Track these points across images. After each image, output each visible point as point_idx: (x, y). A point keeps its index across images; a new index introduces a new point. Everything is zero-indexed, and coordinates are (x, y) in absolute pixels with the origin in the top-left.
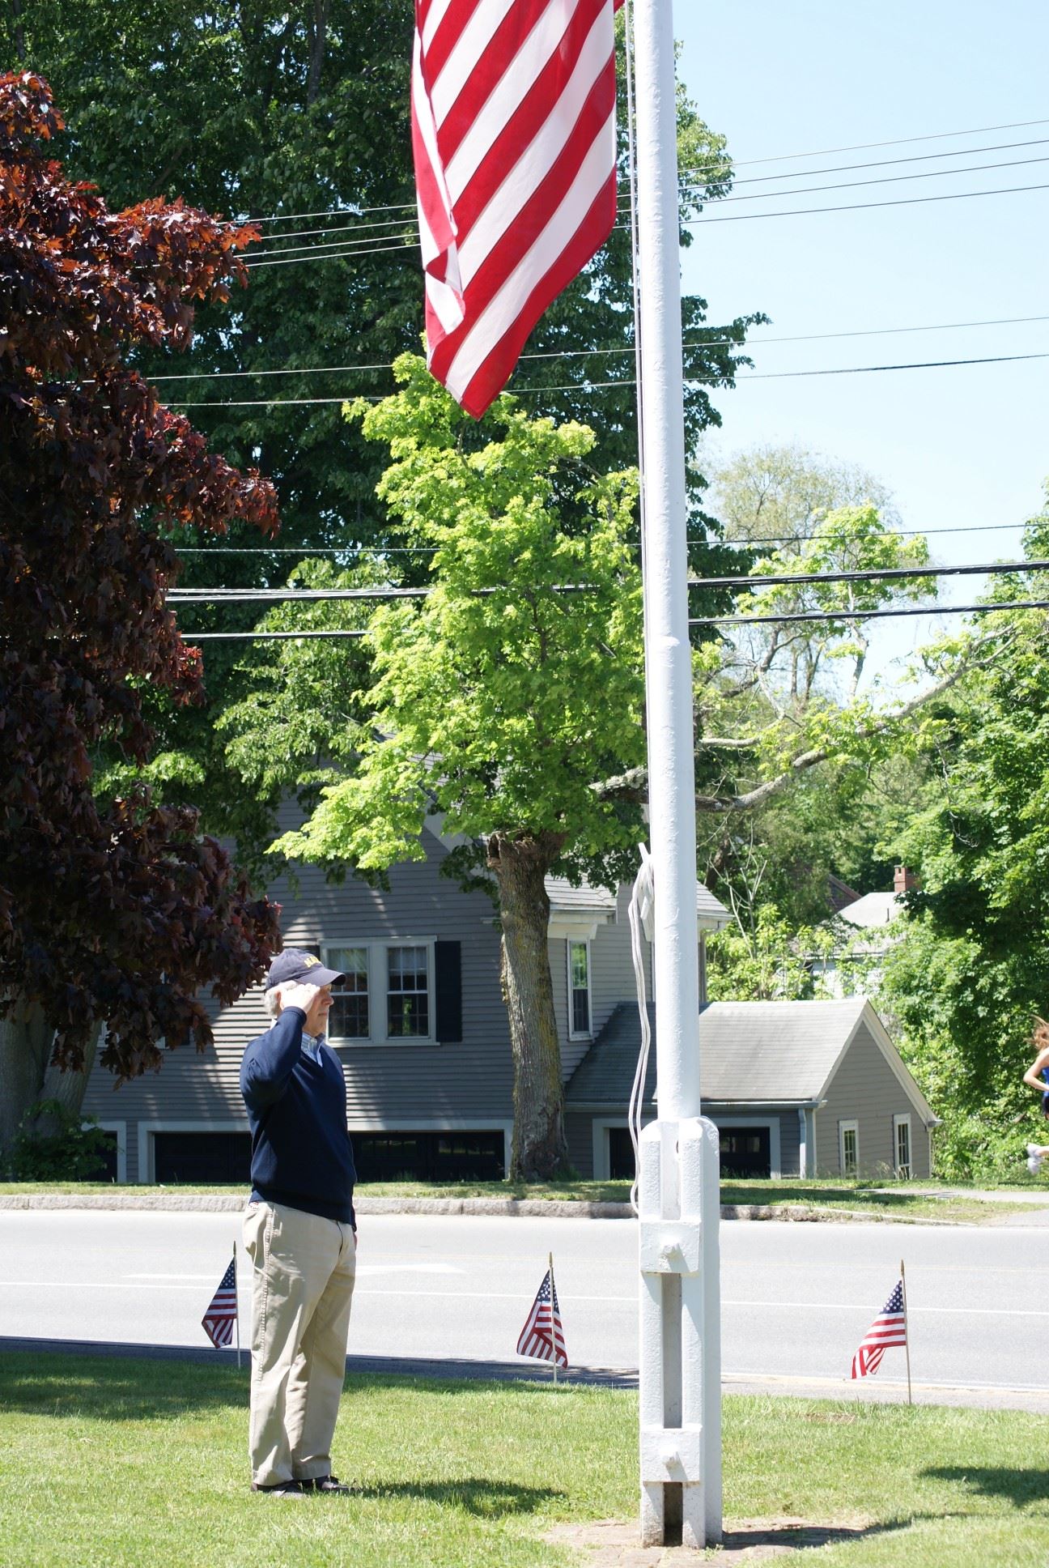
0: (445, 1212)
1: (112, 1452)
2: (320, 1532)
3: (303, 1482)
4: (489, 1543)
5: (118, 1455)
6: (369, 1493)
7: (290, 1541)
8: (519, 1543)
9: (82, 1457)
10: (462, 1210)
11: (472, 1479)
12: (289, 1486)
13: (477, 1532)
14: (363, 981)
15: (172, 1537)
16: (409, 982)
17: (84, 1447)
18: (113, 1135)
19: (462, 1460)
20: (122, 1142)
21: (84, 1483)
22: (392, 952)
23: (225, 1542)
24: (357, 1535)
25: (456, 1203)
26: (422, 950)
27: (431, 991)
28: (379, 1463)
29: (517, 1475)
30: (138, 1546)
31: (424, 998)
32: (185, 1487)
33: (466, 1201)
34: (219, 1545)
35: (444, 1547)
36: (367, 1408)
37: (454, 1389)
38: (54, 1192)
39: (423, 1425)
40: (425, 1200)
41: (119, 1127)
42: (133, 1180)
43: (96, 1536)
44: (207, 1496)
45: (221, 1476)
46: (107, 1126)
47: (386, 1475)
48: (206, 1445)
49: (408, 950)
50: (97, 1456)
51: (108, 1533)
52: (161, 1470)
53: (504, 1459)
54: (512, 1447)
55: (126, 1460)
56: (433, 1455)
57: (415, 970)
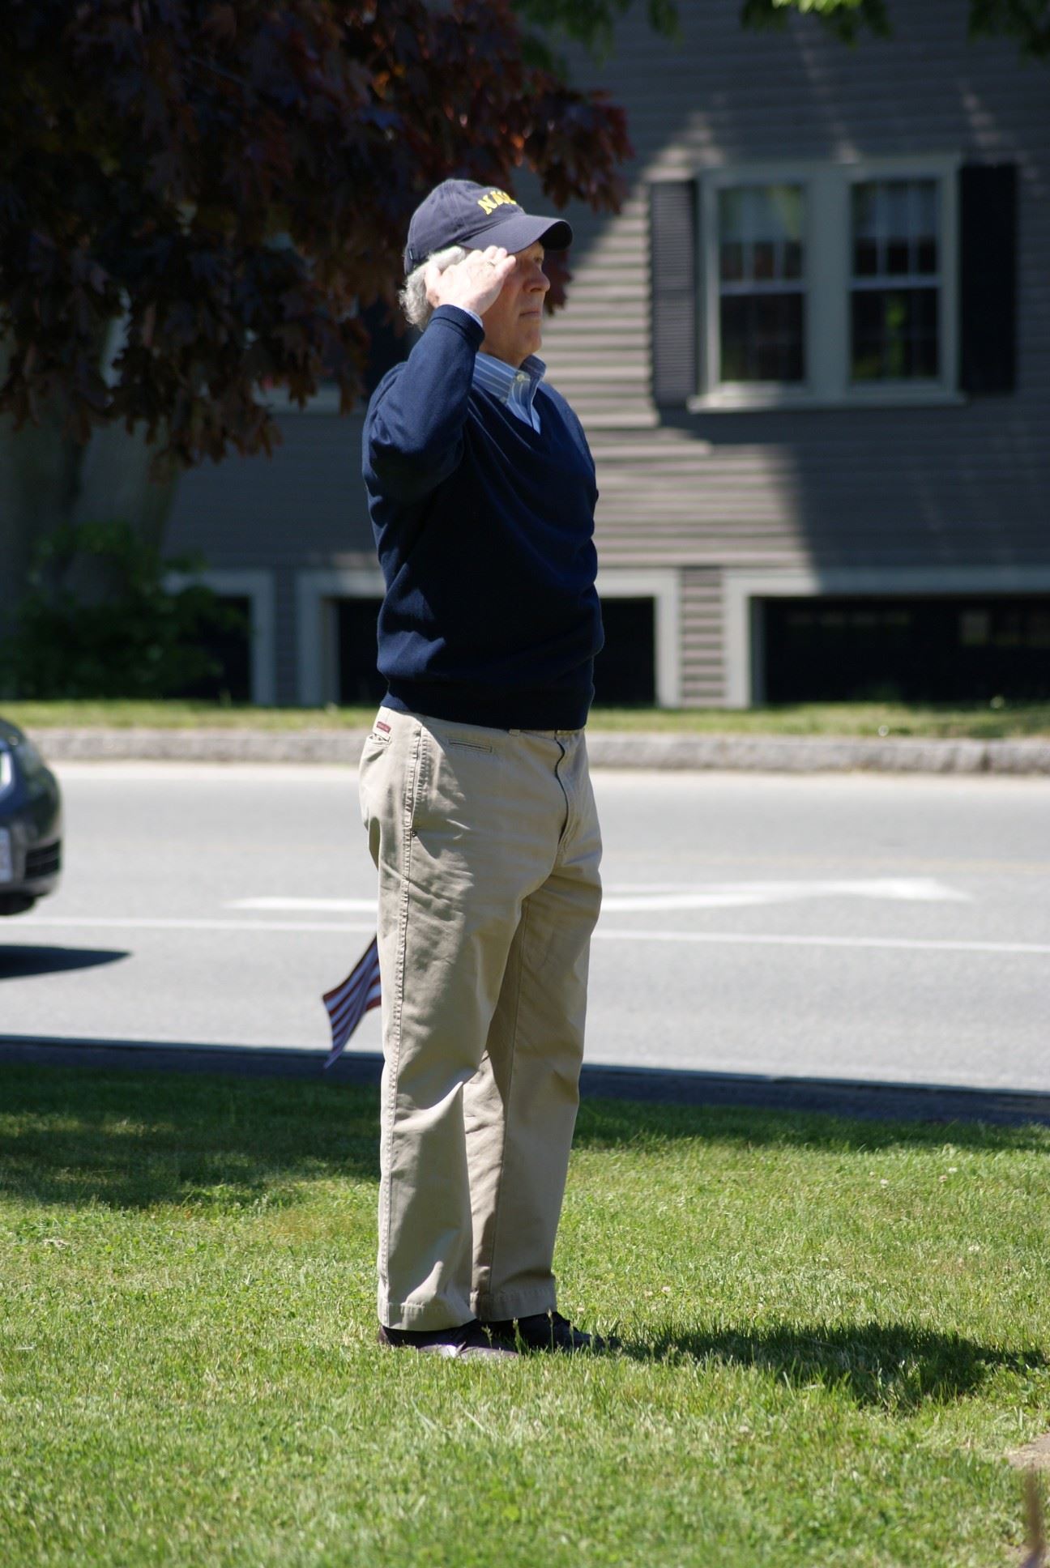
0: (948, 768)
1: (108, 1266)
2: (519, 1431)
3: (493, 1326)
4: (880, 1462)
5: (119, 1272)
6: (638, 1352)
7: (450, 1449)
8: (948, 1462)
9: (38, 1278)
10: (985, 766)
11: (874, 1327)
12: (467, 1335)
13: (859, 1439)
14: (795, 256)
15: (200, 1443)
16: (898, 258)
17: (47, 1256)
18: (242, 604)
19: (861, 1286)
20: (263, 618)
21: (30, 1330)
22: (860, 192)
23: (309, 1452)
24: (598, 1437)
25: (972, 749)
26: (929, 185)
27: (947, 279)
28: (679, 1291)
29: (973, 1322)
30: (117, 1462)
31: (930, 297)
32: (250, 1337)
33: (995, 747)
34: (295, 1457)
35: (778, 1467)
36: (677, 1177)
37: (870, 1142)
38: (92, 723)
39: (791, 1214)
40: (905, 745)
41: (257, 584)
42: (288, 698)
43: (31, 1443)
44: (292, 1357)
45: (332, 1315)
46: (224, 583)
47: (688, 1314)
48: (313, 1252)
49: (897, 186)
50: (73, 1275)
51: (59, 1438)
52: (205, 1303)
53: (950, 1286)
54: (973, 1264)
55: (135, 1283)
56: (800, 1276)
57: (913, 231)
